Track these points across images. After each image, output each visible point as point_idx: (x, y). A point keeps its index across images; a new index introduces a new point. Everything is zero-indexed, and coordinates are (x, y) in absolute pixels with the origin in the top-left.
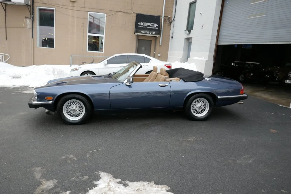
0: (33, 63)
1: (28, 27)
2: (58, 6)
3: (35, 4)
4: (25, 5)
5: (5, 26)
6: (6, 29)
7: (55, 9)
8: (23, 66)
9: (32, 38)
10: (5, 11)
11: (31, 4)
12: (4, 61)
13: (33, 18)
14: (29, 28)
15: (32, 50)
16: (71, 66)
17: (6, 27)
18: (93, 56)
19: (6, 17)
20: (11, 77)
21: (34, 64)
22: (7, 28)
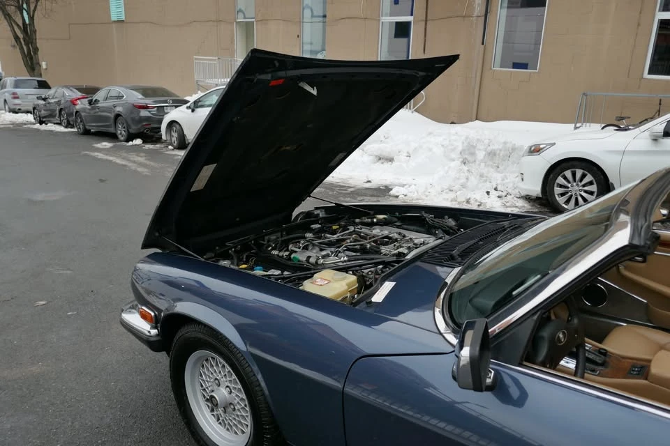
0: (474, 116)
1: (475, 14)
5: (424, 19)
6: (426, 24)
8: (452, 123)
9: (483, 44)
12: (414, 107)
14: (478, 16)
15: (478, 79)
16: (576, 128)
17: (426, 21)
18: (661, 96)
20: (371, 158)
21: (477, 119)
22: (428, 23)
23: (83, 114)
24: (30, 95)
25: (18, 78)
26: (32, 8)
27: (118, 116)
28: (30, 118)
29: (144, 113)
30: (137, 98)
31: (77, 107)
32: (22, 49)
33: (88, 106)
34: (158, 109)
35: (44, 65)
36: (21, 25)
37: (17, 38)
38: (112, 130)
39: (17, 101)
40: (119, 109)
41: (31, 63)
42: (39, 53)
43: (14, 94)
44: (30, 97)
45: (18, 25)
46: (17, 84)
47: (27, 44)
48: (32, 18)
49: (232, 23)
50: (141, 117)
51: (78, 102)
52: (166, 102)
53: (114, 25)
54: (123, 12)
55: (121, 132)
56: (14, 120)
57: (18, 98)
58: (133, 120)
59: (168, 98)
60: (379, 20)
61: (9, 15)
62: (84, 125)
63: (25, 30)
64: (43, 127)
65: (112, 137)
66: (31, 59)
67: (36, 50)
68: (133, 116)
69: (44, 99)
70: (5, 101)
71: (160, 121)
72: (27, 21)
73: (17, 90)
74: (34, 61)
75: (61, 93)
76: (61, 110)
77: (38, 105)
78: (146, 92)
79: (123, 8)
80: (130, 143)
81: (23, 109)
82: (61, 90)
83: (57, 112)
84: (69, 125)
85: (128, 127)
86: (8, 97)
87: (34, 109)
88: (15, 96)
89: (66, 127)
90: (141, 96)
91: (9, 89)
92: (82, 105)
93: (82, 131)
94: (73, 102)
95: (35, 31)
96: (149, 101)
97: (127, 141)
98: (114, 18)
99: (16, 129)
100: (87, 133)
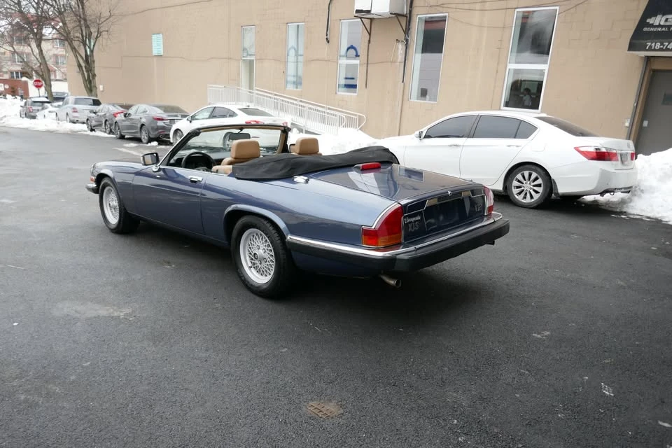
1: (399, 61)
2: (454, 6)
3: (415, 11)
4: (393, 16)
6: (367, 66)
7: (447, 14)
9: (403, 82)
10: (370, 34)
11: (408, 12)
13: (407, 41)
15: (400, 107)
17: (367, 64)
19: (370, 45)
22: (369, 65)
23: (120, 124)
24: (85, 110)
25: (78, 97)
26: (92, 44)
27: (143, 125)
28: (84, 127)
29: (160, 123)
30: (158, 113)
31: (117, 119)
32: (83, 74)
33: (123, 118)
34: (170, 122)
35: (101, 87)
36: (84, 56)
37: (80, 66)
38: (138, 135)
39: (76, 114)
40: (144, 120)
41: (90, 85)
42: (96, 78)
43: (74, 108)
44: (86, 111)
45: (81, 56)
46: (77, 102)
47: (87, 71)
48: (92, 51)
49: (239, 60)
50: (157, 126)
51: (119, 115)
52: (177, 116)
53: (155, 59)
54: (162, 49)
55: (144, 137)
56: (72, 129)
57: (76, 112)
58: (153, 128)
59: (179, 114)
60: (337, 62)
61: (75, 48)
62: (120, 132)
63: (87, 61)
64: (93, 133)
65: (139, 140)
66: (90, 82)
67: (94, 75)
68: (153, 125)
69: (95, 113)
70: (67, 114)
71: (170, 129)
72: (88, 53)
73: (76, 106)
74: (92, 85)
75: (106, 109)
76: (106, 120)
77: (90, 117)
78: (166, 109)
79: (162, 45)
80: (149, 144)
81: (80, 120)
82: (107, 106)
83: (104, 122)
84: (111, 132)
85: (149, 133)
86: (70, 111)
87: (88, 120)
88: (75, 111)
89: (109, 134)
90: (162, 112)
91: (71, 104)
92: (120, 117)
93: (118, 136)
94: (115, 115)
95: (94, 61)
96: (164, 116)
97: (147, 143)
98: (155, 52)
99: (73, 135)
100: (122, 137)
